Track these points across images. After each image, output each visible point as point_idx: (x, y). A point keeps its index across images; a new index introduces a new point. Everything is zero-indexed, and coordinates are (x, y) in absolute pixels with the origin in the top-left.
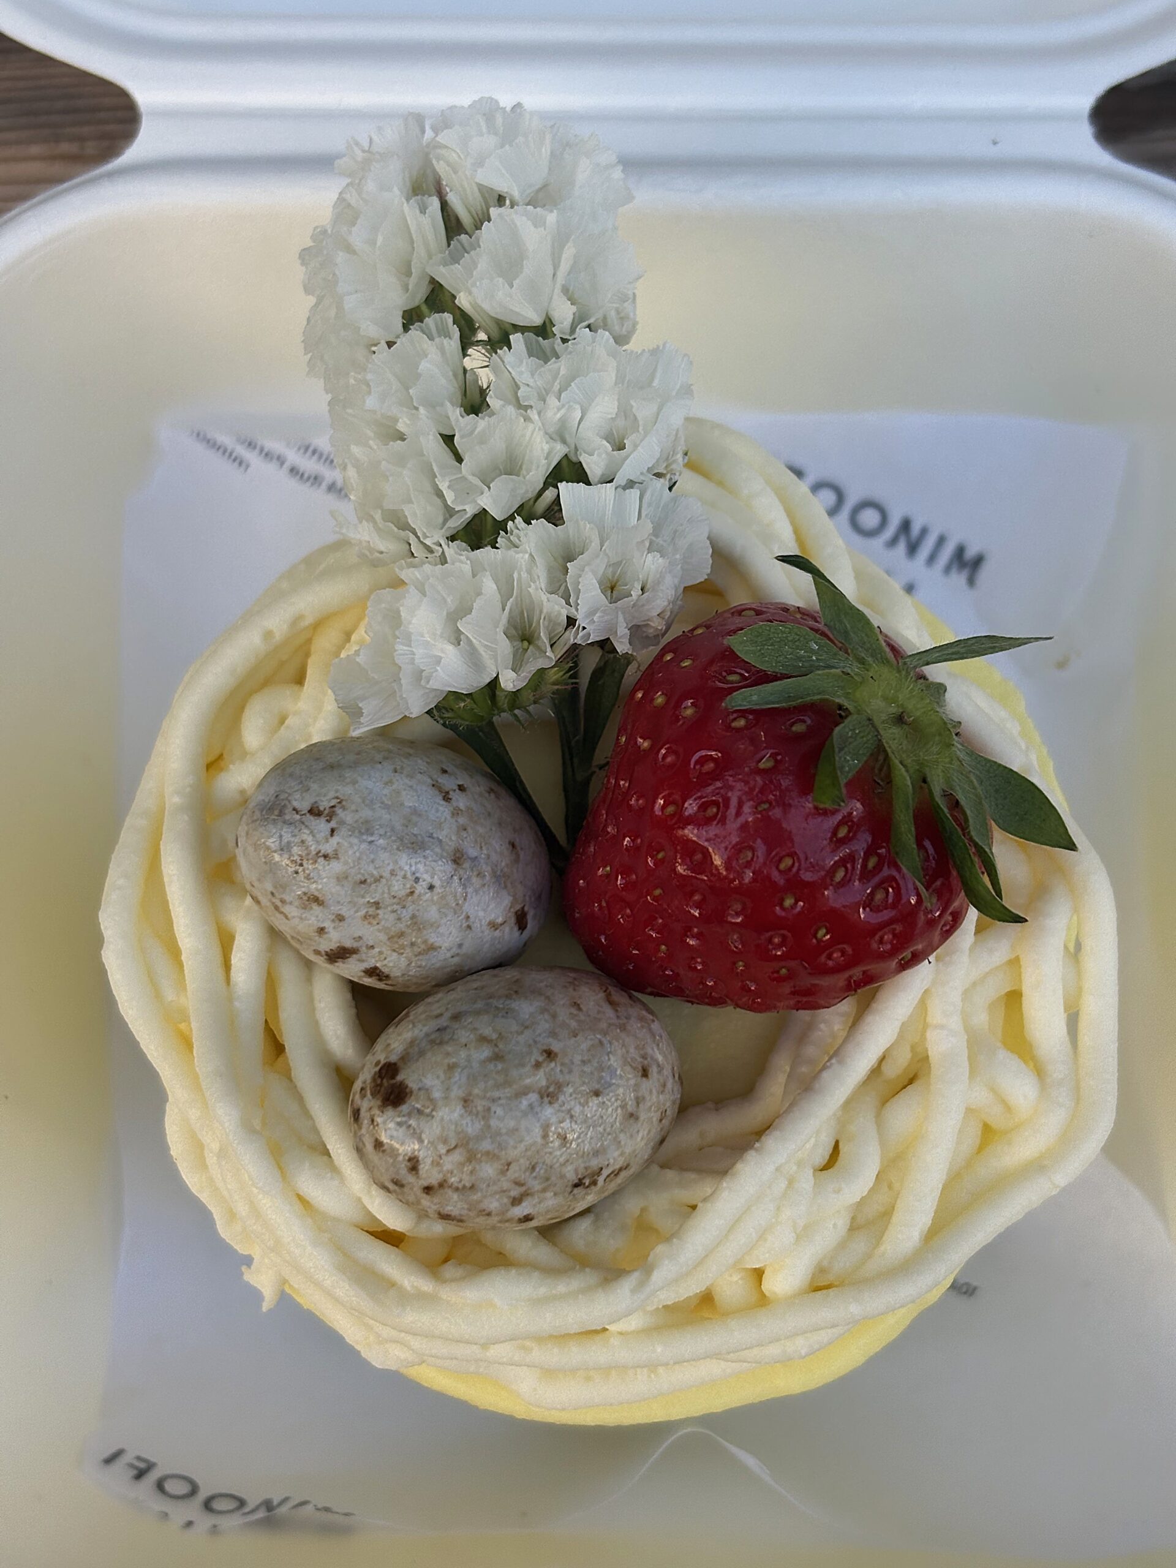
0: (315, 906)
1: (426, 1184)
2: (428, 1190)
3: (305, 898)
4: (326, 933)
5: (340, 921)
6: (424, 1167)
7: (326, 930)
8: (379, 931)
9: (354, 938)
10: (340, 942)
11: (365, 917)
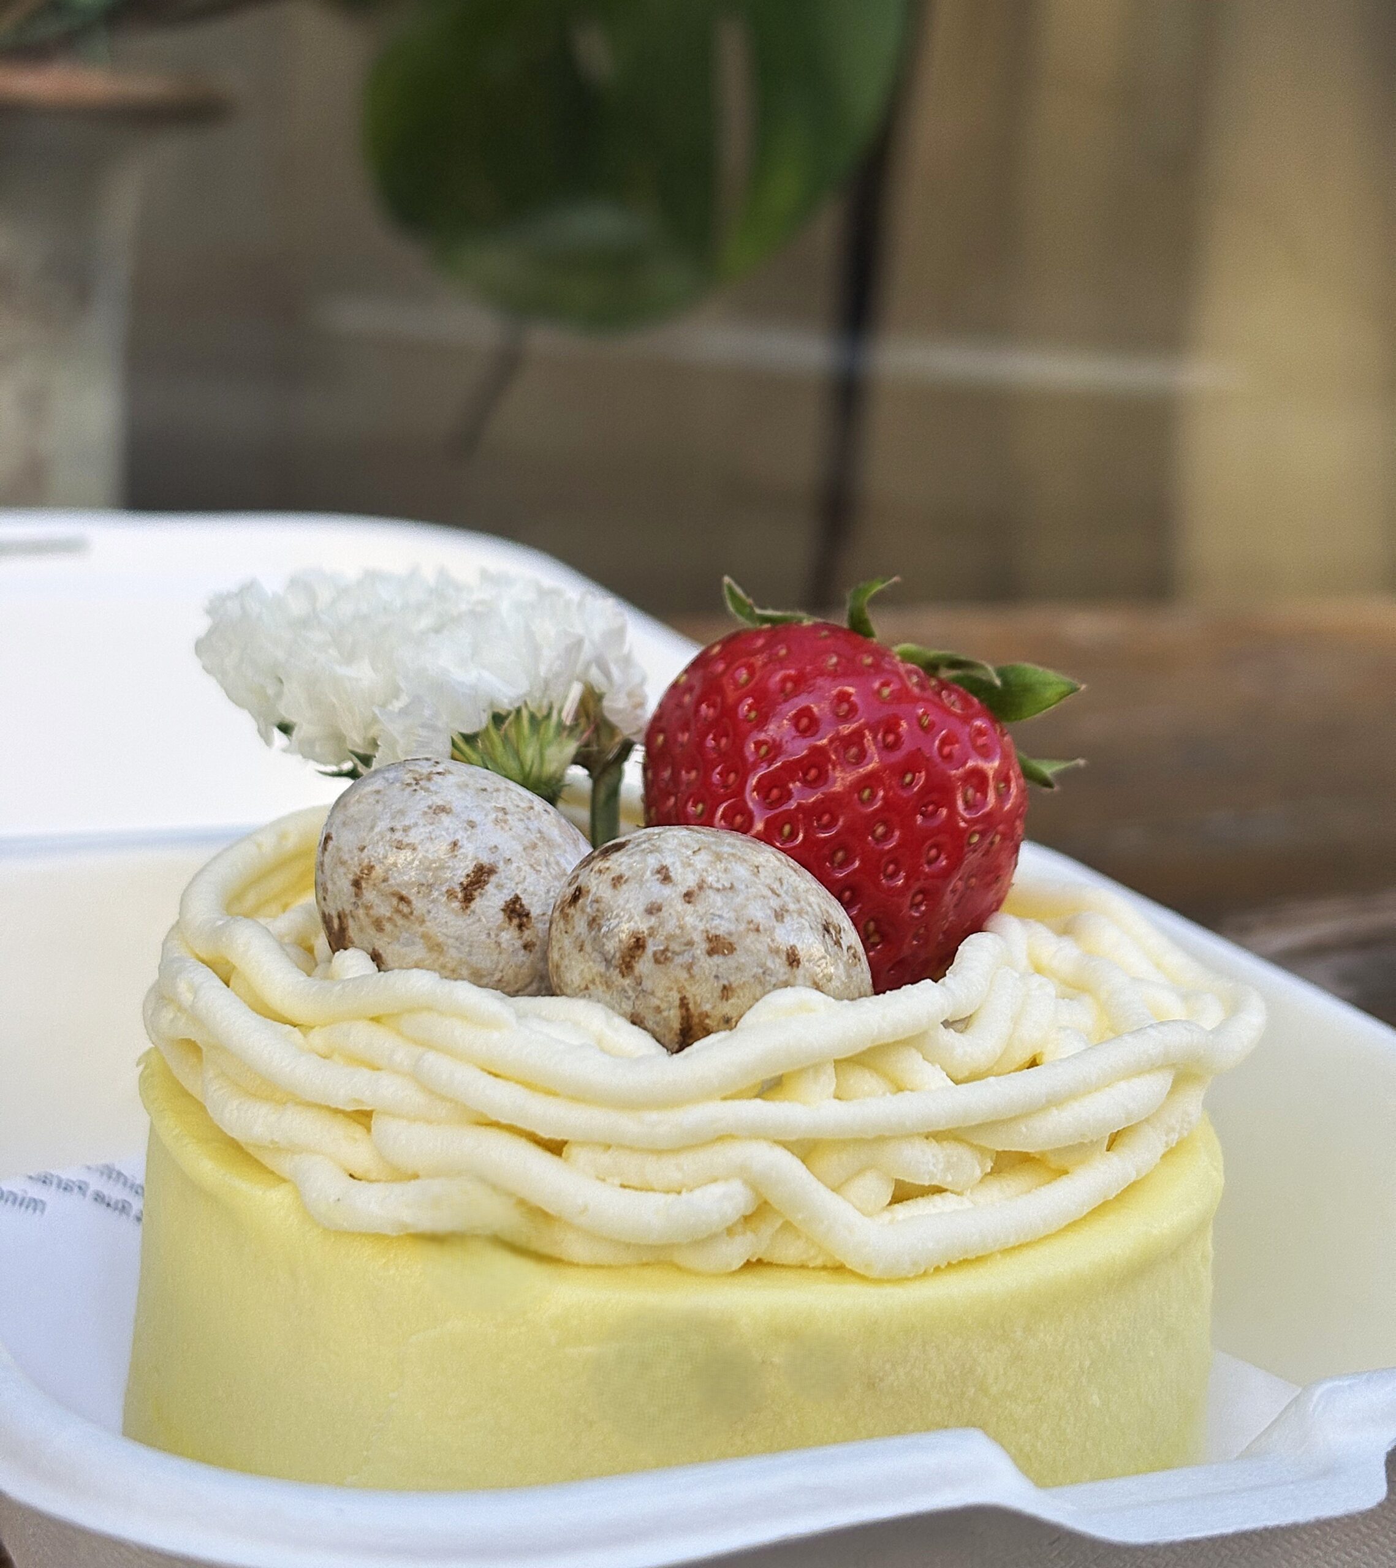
0: (443, 816)
1: (684, 891)
2: (688, 896)
3: (431, 811)
4: (461, 847)
5: (473, 827)
6: (676, 872)
7: (460, 844)
8: (513, 838)
9: (490, 849)
10: (476, 858)
11: (496, 821)
